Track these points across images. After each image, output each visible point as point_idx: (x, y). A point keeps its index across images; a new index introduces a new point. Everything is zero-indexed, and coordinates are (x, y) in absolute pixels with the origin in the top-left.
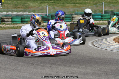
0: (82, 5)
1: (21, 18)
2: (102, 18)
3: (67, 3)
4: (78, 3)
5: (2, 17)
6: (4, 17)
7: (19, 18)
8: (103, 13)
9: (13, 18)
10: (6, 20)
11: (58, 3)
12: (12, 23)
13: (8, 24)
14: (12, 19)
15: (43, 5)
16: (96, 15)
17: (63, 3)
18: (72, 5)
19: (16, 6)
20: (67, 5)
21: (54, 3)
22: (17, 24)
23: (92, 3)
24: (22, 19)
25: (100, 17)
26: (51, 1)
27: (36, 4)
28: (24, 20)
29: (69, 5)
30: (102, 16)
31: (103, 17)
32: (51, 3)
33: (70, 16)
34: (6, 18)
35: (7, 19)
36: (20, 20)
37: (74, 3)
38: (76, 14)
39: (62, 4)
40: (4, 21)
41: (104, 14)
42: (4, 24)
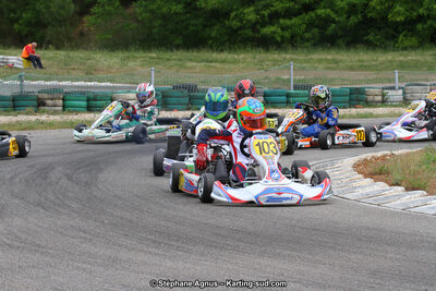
0: (227, 66)
1: (85, 98)
3: (191, 60)
4: (216, 61)
5: (40, 96)
6: (45, 96)
7: (82, 98)
9: (67, 98)
10: (49, 102)
11: (168, 60)
13: (55, 113)
14: (64, 100)
15: (131, 64)
17: (180, 60)
18: (202, 63)
20: (189, 64)
21: (159, 58)
22: (77, 113)
24: (88, 100)
27: (115, 60)
28: (94, 102)
32: (150, 58)
34: (50, 96)
35: (52, 99)
36: (84, 103)
39: (177, 62)
40: (44, 105)
42: (44, 112)
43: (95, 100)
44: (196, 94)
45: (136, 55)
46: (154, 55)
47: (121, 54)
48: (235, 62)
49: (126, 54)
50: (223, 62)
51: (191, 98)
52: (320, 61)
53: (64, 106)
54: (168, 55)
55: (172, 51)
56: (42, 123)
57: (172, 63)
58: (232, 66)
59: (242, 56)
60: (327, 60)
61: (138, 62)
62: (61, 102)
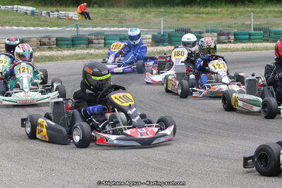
0: (210, 16)
3: (187, 13)
4: (203, 13)
5: (90, 37)
6: (93, 37)
9: (107, 38)
10: (94, 41)
11: (172, 13)
13: (99, 48)
14: (105, 40)
15: (148, 16)
16: (241, 33)
17: (179, 13)
18: (194, 15)
19: (106, 17)
20: (185, 15)
21: (166, 12)
23: (224, 12)
26: (160, 10)
27: (137, 13)
29: (188, 15)
31: (252, 37)
32: (160, 12)
34: (95, 37)
35: (97, 39)
37: (197, 13)
40: (92, 43)
42: (92, 47)
45: (151, 10)
46: (162, 10)
47: (141, 10)
48: (215, 13)
49: (145, 9)
50: (207, 13)
52: (270, 12)
53: (105, 44)
54: (172, 10)
55: (174, 7)
56: (91, 54)
57: (174, 15)
58: (214, 16)
59: (220, 9)
60: (275, 11)
61: (153, 15)
62: (103, 41)
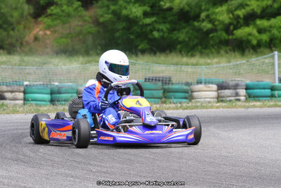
1: (49, 91)
2: (272, 96)
6: (4, 88)
7: (45, 91)
8: (275, 82)
9: (29, 90)
10: (8, 95)
12: (24, 104)
14: (25, 92)
16: (257, 85)
24: (52, 93)
25: (268, 92)
28: (58, 95)
30: (273, 89)
31: (276, 93)
33: (185, 87)
34: (9, 89)
35: (12, 92)
36: (48, 97)
38: (199, 82)
40: (4, 98)
41: (277, 83)
43: (60, 93)
44: (170, 86)
51: (165, 91)
53: (25, 99)
62: (21, 95)
